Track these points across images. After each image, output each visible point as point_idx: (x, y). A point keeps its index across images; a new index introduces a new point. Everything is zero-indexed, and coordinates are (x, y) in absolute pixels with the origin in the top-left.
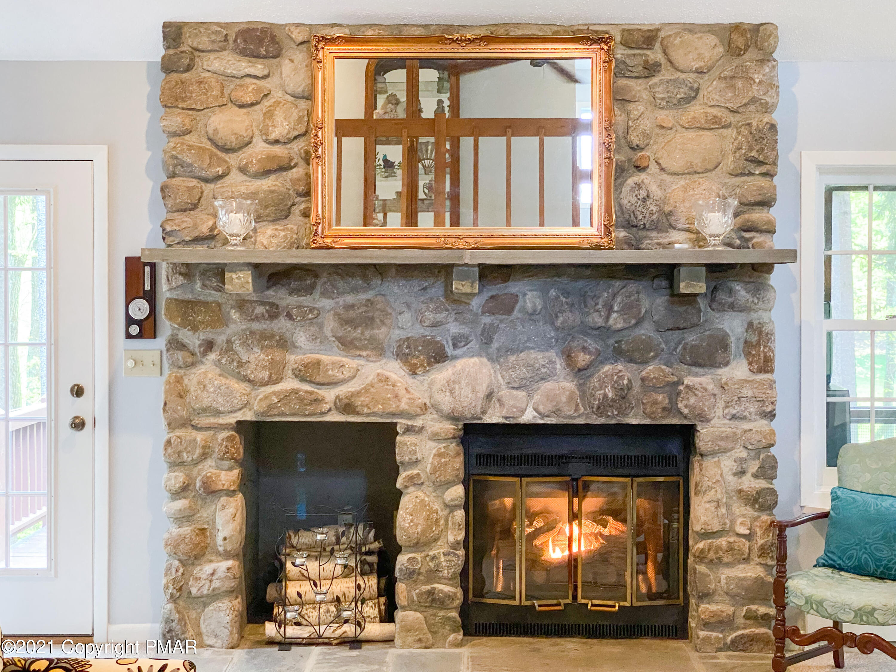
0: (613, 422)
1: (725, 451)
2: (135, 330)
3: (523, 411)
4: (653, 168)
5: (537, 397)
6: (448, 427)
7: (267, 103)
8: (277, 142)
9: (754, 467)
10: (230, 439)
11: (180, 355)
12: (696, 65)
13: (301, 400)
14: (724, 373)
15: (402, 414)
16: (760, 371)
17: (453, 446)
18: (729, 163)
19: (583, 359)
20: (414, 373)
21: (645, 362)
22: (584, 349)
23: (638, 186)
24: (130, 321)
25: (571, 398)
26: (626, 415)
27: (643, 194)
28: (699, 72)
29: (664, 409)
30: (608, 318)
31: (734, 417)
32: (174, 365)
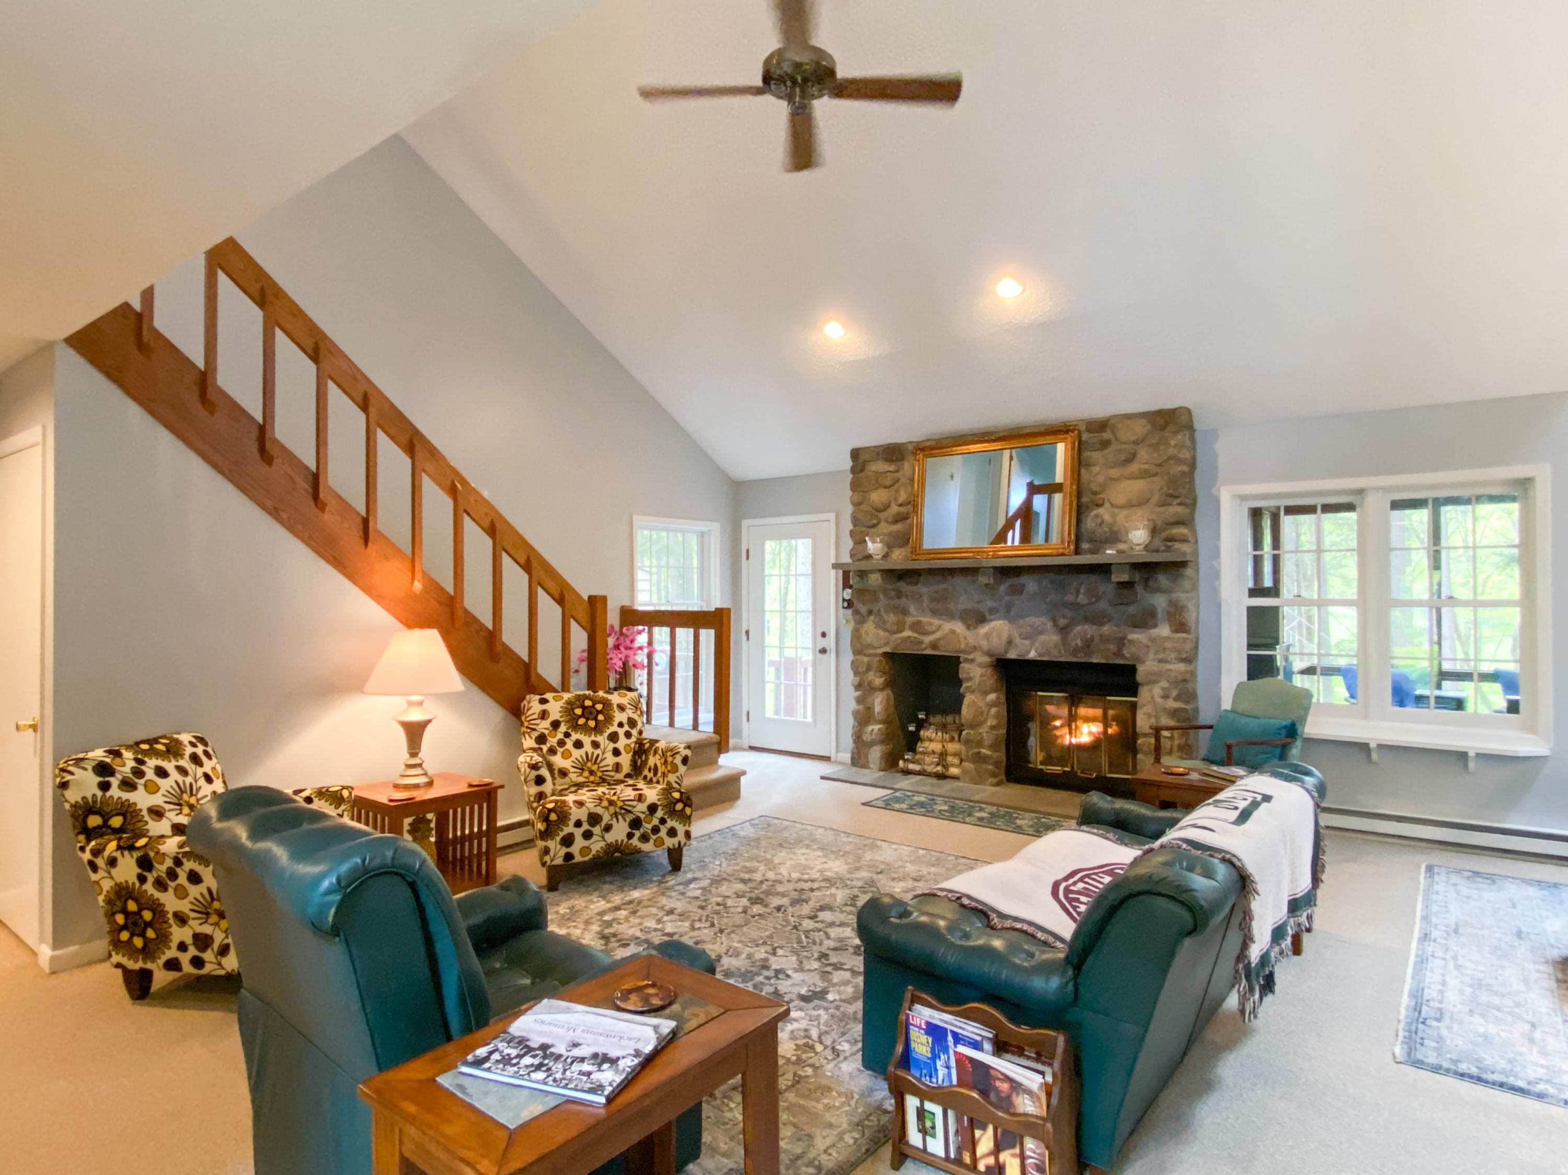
0: (1082, 661)
1: (1155, 682)
2: (846, 604)
3: (1029, 652)
4: (1107, 505)
5: (1037, 644)
6: (987, 659)
7: (897, 485)
8: (901, 505)
9: (1174, 693)
10: (880, 661)
11: (860, 618)
12: (1133, 438)
13: (912, 642)
14: (1154, 632)
15: (963, 651)
16: (1177, 631)
17: (989, 671)
18: (1155, 499)
19: (1062, 622)
20: (968, 628)
21: (1102, 624)
22: (1064, 617)
23: (1097, 516)
24: (844, 600)
25: (1056, 646)
26: (1090, 657)
27: (1099, 521)
28: (1135, 443)
29: (1114, 654)
30: (1077, 596)
31: (1160, 661)
32: (858, 622)
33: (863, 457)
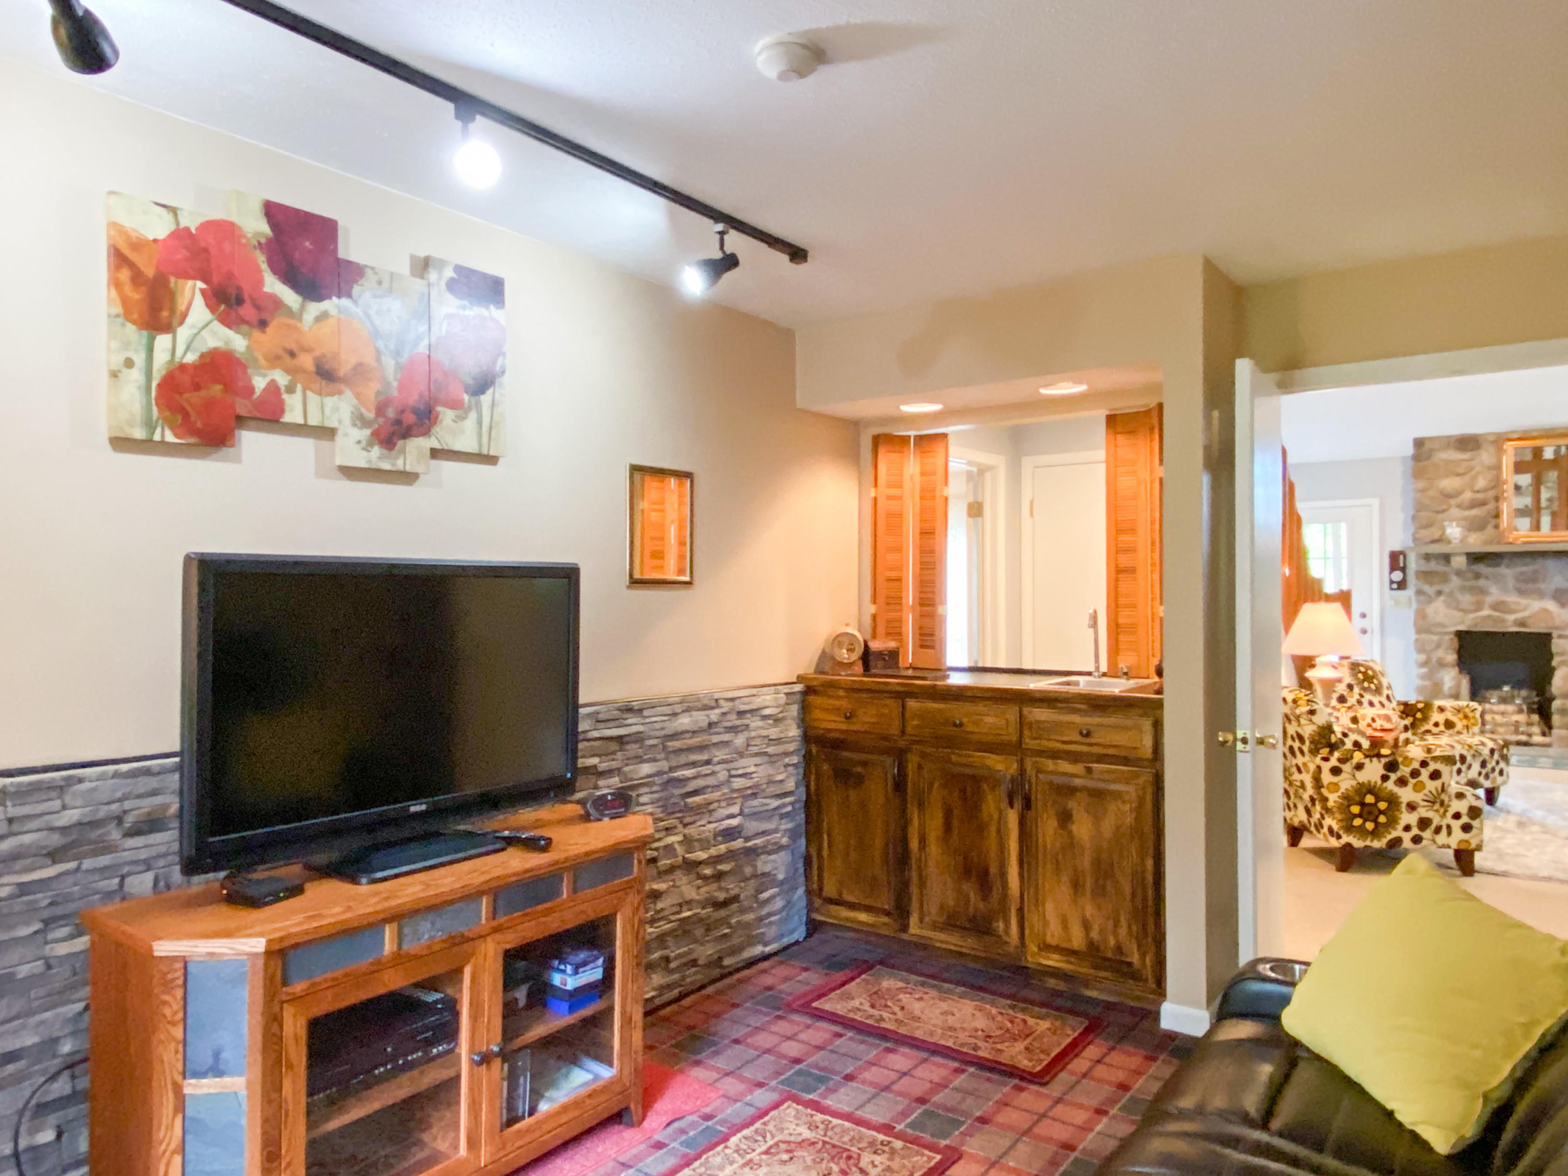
2: (1395, 586)
7: (1472, 473)
8: (1478, 491)
10: (1451, 639)
11: (1422, 598)
13: (1492, 620)
15: (1555, 628)
20: (1563, 606)
24: (1392, 582)
32: (1418, 601)
33: (1428, 446)
